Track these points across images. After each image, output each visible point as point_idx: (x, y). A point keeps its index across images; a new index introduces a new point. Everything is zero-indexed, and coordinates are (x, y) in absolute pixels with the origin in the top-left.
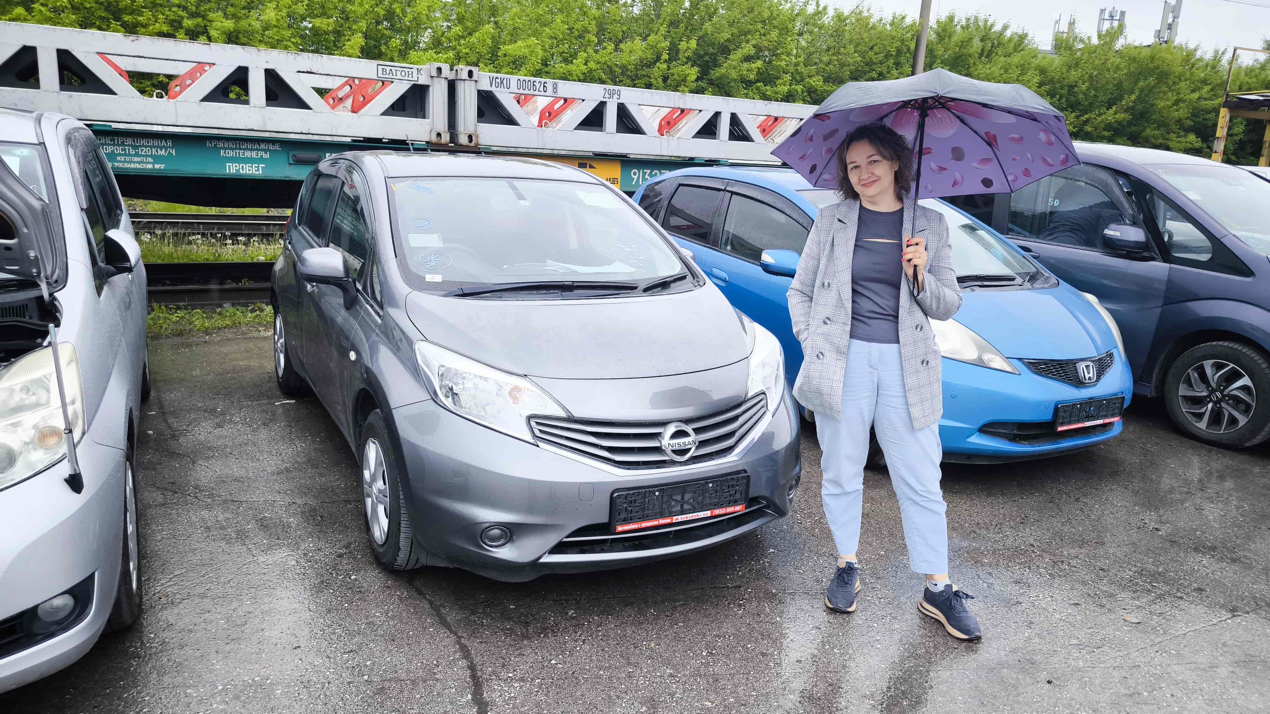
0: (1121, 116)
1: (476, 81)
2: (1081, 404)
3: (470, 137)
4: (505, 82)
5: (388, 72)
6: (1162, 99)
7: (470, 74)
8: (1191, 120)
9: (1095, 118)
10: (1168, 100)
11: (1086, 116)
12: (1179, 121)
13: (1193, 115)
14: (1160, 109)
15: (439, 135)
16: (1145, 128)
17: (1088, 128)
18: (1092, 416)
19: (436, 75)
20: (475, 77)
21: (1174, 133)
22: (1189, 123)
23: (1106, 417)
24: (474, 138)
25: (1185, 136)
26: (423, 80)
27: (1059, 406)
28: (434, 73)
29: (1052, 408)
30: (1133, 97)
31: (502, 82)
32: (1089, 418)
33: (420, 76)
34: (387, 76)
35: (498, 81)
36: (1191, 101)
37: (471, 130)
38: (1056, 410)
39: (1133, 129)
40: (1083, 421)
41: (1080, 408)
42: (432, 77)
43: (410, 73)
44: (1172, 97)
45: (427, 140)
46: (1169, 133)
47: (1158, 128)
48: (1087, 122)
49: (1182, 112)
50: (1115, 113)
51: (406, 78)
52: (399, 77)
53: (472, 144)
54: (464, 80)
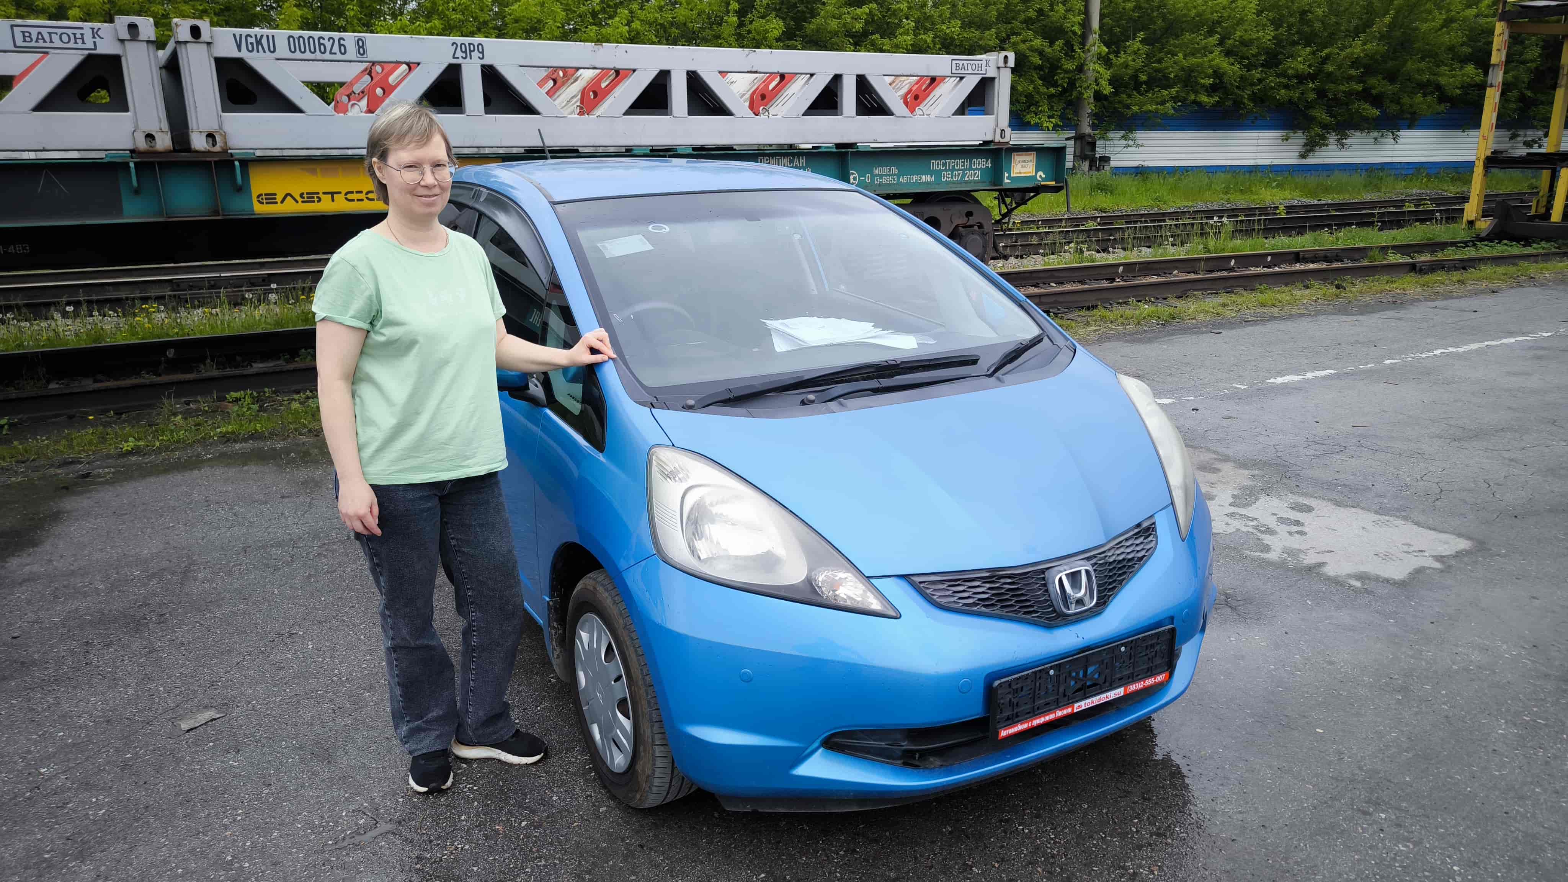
0: (1371, 47)
1: (209, 44)
2: (1058, 668)
3: (211, 136)
4: (264, 41)
5: (34, 37)
6: (1426, 20)
7: (195, 32)
8: (1469, 45)
9: (1338, 54)
10: (1433, 20)
11: (1327, 51)
12: (1451, 49)
13: (1471, 39)
14: (1424, 33)
15: (150, 137)
16: (1406, 61)
17: (1330, 68)
18: (1095, 685)
19: (127, 37)
20: (205, 35)
21: (1446, 65)
22: (1467, 50)
23: (1132, 678)
24: (218, 138)
25: (1462, 68)
26: (107, 47)
27: (997, 683)
28: (125, 35)
29: (981, 691)
30: (1387, 19)
31: (259, 42)
32: (1085, 692)
33: (98, 40)
34: (33, 44)
35: (253, 40)
36: (1465, 19)
37: (211, 125)
38: (990, 693)
39: (1390, 64)
40: (1071, 702)
41: (1057, 676)
42: (122, 41)
43: (78, 36)
44: (1440, 17)
45: (130, 146)
46: (1438, 66)
47: (1423, 59)
48: (1326, 59)
49: (1453, 37)
50: (1364, 44)
51: (71, 45)
52: (57, 43)
53: (217, 148)
54: (186, 42)
